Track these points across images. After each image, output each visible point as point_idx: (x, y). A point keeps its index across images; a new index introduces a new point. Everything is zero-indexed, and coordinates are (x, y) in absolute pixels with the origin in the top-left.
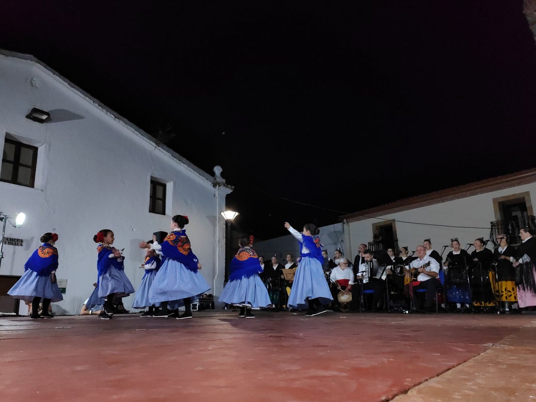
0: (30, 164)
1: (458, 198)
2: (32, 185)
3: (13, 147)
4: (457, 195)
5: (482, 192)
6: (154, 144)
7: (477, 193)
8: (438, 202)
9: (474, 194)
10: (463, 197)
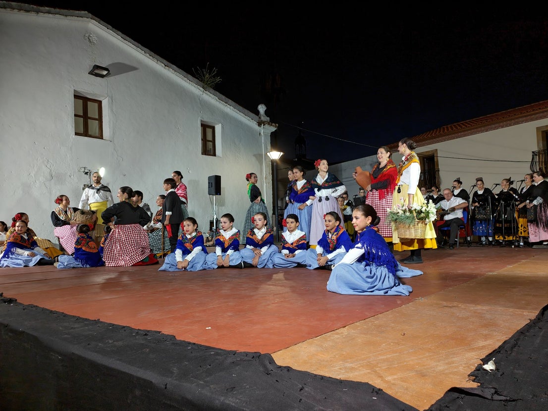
0: (97, 117)
1: (502, 127)
2: (101, 137)
3: (81, 102)
4: (501, 124)
5: (527, 121)
6: (201, 89)
7: (522, 122)
8: (482, 131)
9: (518, 123)
10: (507, 126)
